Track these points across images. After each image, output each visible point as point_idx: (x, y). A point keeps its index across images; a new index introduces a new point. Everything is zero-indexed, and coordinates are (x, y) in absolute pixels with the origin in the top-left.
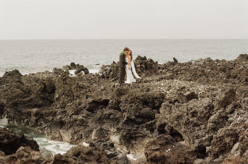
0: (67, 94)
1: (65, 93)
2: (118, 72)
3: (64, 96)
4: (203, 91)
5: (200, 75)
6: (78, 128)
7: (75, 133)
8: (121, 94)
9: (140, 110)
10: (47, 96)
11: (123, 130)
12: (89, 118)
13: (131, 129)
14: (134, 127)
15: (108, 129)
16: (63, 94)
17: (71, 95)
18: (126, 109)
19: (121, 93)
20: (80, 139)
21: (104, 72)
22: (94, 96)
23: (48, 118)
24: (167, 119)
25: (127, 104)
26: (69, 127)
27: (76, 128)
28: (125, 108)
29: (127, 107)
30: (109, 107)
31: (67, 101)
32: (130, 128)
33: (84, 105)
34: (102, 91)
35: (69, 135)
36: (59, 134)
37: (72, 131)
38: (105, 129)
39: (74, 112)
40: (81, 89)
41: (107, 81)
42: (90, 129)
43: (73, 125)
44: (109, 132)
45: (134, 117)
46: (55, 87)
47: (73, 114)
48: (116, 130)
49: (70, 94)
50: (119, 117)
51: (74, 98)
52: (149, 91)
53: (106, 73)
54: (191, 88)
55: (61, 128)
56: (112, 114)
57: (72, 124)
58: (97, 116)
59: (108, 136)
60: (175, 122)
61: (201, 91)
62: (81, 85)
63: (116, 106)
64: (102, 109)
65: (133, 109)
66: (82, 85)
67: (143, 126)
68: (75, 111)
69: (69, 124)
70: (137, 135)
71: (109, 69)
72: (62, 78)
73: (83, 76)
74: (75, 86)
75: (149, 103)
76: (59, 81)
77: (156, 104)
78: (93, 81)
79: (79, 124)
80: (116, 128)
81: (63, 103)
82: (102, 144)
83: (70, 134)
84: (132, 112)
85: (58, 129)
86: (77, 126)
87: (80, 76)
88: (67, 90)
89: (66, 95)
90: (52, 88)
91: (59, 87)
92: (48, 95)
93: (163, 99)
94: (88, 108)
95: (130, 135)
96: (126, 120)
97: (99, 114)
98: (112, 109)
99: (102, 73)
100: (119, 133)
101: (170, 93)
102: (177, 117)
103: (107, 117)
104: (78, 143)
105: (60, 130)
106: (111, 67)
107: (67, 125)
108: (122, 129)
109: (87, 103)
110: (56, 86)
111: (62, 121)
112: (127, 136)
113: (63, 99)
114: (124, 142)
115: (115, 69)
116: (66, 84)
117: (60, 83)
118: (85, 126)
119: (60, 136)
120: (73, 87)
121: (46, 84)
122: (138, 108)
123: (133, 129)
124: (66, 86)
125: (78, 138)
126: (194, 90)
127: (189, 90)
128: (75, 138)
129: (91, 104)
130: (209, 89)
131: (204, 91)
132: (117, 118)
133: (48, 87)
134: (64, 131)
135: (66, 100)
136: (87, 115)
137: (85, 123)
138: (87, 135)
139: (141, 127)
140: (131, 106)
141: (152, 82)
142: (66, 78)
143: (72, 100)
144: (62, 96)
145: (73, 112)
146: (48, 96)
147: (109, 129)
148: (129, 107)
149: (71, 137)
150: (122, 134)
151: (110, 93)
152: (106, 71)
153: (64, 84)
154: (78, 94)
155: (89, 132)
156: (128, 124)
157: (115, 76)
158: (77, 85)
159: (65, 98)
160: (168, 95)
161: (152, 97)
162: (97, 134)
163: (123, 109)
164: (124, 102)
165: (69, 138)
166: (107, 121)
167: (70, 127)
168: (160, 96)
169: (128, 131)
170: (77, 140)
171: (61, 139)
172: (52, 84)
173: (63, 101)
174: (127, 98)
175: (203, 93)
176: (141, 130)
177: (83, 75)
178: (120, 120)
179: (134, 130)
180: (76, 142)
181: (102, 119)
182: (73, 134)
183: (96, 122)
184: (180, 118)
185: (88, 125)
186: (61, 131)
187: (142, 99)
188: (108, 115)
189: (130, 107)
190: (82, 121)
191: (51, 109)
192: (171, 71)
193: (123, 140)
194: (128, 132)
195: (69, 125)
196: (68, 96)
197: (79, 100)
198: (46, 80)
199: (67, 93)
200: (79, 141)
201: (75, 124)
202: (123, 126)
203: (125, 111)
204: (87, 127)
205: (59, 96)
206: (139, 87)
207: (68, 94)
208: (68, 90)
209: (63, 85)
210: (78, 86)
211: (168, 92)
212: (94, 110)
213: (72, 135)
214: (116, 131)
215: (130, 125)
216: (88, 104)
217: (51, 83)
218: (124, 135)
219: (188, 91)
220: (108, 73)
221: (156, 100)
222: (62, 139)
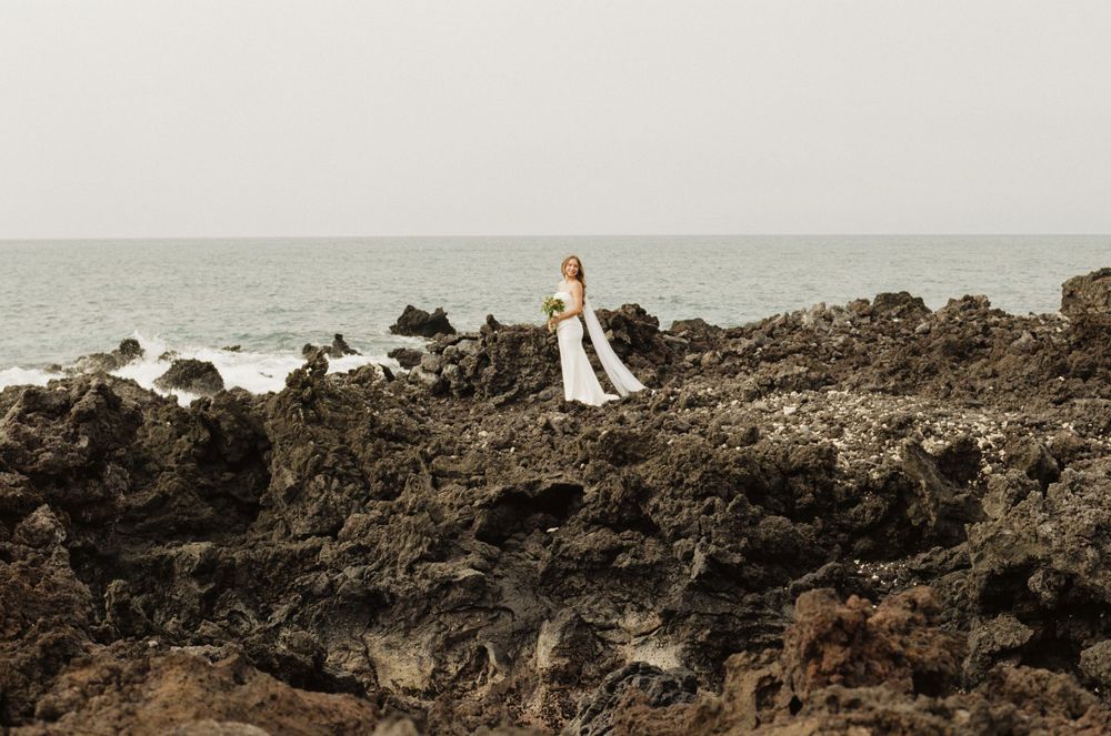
0: (333, 467)
1: (327, 463)
2: (520, 367)
3: (319, 479)
4: (998, 436)
5: (927, 370)
6: (461, 623)
7: (450, 643)
8: (620, 457)
9: (751, 524)
10: (224, 482)
11: (693, 618)
12: (497, 571)
13: (730, 614)
14: (740, 602)
15: (607, 617)
16: (317, 469)
17: (350, 471)
18: (688, 525)
19: (619, 453)
20: (471, 672)
21: (449, 369)
22: (468, 476)
23: (307, 582)
24: (1047, 541)
25: (686, 502)
26: (413, 618)
27: (454, 625)
28: (685, 517)
29: (690, 513)
30: (585, 519)
31: (342, 504)
32: (723, 608)
33: (460, 515)
34: (499, 449)
35: (421, 658)
36: (361, 658)
37: (434, 639)
38: (591, 620)
39: (429, 548)
40: (393, 444)
41: (468, 410)
42: (519, 625)
43: (429, 607)
44: (613, 636)
45: (737, 559)
46: (266, 437)
47: (423, 558)
48: (658, 621)
49: (347, 468)
50: (658, 563)
51: (367, 487)
52: (755, 442)
53: (461, 371)
54: (938, 424)
55: (370, 626)
56: (621, 549)
57: (425, 602)
58: (528, 561)
59: (607, 654)
60: (1091, 552)
61: (988, 433)
62: (389, 426)
63: (625, 515)
64: (544, 529)
65: (722, 521)
66: (397, 424)
67: (778, 599)
68: (433, 541)
69: (413, 607)
70: (757, 641)
71: (475, 351)
72: (296, 394)
73: (382, 385)
74: (362, 430)
75: (769, 492)
76: (285, 411)
77: (800, 496)
78: (423, 409)
79: (463, 603)
80: (658, 610)
81: (324, 513)
82: (654, 683)
83: (426, 654)
84: (718, 534)
85: (358, 633)
86: (453, 611)
87: (365, 385)
88: (332, 449)
89: (331, 472)
90: (246, 445)
91: (285, 437)
92: (228, 476)
93: (831, 476)
94: (481, 525)
95: (727, 641)
96: (707, 572)
97: (534, 553)
98: (599, 529)
99: (439, 372)
100: (672, 632)
101: (849, 449)
102: (1093, 529)
103: (594, 563)
104: (466, 690)
105: (369, 637)
106: (480, 342)
107: (405, 609)
108: (688, 615)
109: (477, 503)
110: (269, 432)
111: (377, 594)
112: (715, 644)
113: (322, 491)
114: (706, 675)
115: (504, 350)
116: (319, 420)
117: (291, 418)
118: (492, 611)
119: (367, 666)
120: (357, 433)
121: (224, 425)
122: (743, 519)
123: (739, 611)
124: (318, 429)
125: (463, 669)
126: (953, 430)
127: (933, 433)
128: (453, 669)
129: (495, 511)
130: (1022, 424)
131: (1000, 435)
132: (652, 565)
133: (230, 439)
134: (393, 638)
135: (337, 497)
136: (489, 559)
137: (489, 597)
138: (509, 654)
139: (771, 603)
140: (710, 510)
141: (720, 406)
142: (313, 396)
143: (362, 495)
144: (311, 478)
145: (420, 549)
146: (231, 481)
147: (614, 621)
148: (699, 515)
149: (433, 666)
150: (692, 637)
151: (545, 456)
152: (461, 363)
153: (309, 421)
154: (390, 467)
155: (516, 640)
156: (713, 591)
157: (506, 384)
158: (372, 426)
159: (328, 486)
160: (847, 458)
161: (778, 466)
162: (567, 646)
163: (675, 524)
164: (668, 494)
165: (422, 671)
166: (593, 583)
167: (419, 619)
168: (820, 461)
169: (717, 622)
170: (457, 678)
171: (373, 681)
172: (245, 422)
173: (326, 501)
174: (674, 476)
175: (997, 441)
176: (774, 618)
177: (377, 381)
178: (667, 573)
179: (741, 619)
180: (455, 687)
181: (558, 575)
182: (438, 651)
183: (534, 590)
184: (1105, 532)
185: (501, 604)
186: (376, 641)
187: (743, 476)
188: (602, 552)
189: (704, 513)
190: (476, 585)
191: (261, 542)
192: (740, 356)
193: (698, 663)
194: (717, 629)
195: (415, 610)
196: (340, 478)
197: (412, 492)
198: (221, 407)
199: (335, 464)
200: (471, 682)
201: (446, 605)
202: (689, 601)
203: (683, 532)
204: (503, 613)
205: (299, 478)
206: (680, 427)
207: (339, 469)
208: (335, 451)
209: (308, 427)
210: (376, 430)
211: (838, 443)
212: (505, 534)
213: (438, 655)
214: (655, 626)
215: (723, 595)
216: (480, 506)
217: (241, 420)
218: (700, 643)
219: (927, 437)
220: (469, 373)
221: (801, 478)
222: (376, 677)
